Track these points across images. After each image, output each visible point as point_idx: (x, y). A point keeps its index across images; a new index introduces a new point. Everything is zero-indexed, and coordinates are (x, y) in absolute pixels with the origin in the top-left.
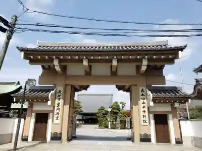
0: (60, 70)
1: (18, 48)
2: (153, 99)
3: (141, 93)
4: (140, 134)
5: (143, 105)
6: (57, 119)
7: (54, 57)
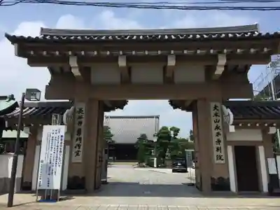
0: (80, 74)
1: (8, 37)
2: (234, 122)
3: (213, 113)
4: (212, 179)
5: (217, 131)
6: (78, 154)
7: (70, 53)
